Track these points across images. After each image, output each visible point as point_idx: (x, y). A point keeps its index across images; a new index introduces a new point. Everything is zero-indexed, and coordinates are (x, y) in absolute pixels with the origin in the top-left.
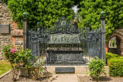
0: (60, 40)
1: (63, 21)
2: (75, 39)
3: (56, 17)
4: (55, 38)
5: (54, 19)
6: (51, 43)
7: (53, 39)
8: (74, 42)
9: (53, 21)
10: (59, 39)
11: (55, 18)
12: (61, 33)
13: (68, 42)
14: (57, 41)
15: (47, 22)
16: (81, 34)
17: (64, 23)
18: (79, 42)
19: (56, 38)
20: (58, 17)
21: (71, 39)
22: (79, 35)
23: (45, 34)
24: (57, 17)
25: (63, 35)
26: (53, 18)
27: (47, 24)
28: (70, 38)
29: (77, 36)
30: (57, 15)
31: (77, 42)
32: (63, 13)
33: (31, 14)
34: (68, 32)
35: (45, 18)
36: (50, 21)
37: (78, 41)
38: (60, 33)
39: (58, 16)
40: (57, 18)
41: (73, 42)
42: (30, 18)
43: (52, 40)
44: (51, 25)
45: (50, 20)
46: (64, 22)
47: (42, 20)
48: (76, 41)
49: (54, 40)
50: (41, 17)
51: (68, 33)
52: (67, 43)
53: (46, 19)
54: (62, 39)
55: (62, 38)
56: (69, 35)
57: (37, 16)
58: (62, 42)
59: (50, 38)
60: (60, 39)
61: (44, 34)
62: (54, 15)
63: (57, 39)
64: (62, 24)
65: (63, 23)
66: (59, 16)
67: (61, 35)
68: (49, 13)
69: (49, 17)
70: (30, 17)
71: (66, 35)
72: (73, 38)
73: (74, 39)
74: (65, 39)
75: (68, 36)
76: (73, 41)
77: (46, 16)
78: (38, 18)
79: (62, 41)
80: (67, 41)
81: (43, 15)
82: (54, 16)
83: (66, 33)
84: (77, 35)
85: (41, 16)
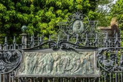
0: (47, 66)
1: (77, 22)
2: (85, 66)
3: (63, 14)
4: (35, 62)
5: (59, 18)
6: (23, 74)
7: (28, 65)
8: (84, 72)
9: (57, 22)
10: (45, 63)
11: (62, 17)
12: (51, 50)
13: (67, 73)
14: (39, 68)
15: (44, 25)
16: (103, 51)
17: (79, 27)
18: (97, 73)
19: (37, 62)
20: (69, 14)
21: (75, 64)
22: (98, 55)
23: (12, 52)
24: (65, 14)
25: (56, 54)
26: (57, 16)
27: (44, 29)
28: (73, 63)
29: (91, 57)
30: (67, 10)
31: (91, 72)
32: (78, 4)
33: (8, 9)
34: (67, 45)
35: (40, 17)
36: (50, 23)
37: (93, 69)
38: (50, 48)
39: (67, 12)
40: (67, 16)
41: (79, 72)
42: (7, 18)
43: (26, 68)
44: (52, 32)
45: (50, 21)
46: (80, 24)
47: (33, 21)
48: (87, 70)
49: (31, 66)
50: (33, 16)
51: (70, 49)
52: (65, 75)
53: (44, 19)
54: (53, 64)
55: (52, 62)
56: (71, 54)
57: (22, 12)
58: (52, 73)
59: (22, 61)
60: (47, 64)
61: (9, 52)
62: (60, 9)
63: (40, 65)
64: (75, 29)
65: (77, 26)
66: (70, 11)
67: (50, 54)
68: (49, 6)
69: (49, 13)
70: (6, 15)
71: (64, 52)
72: (82, 61)
73: (83, 63)
74: (61, 64)
75: (67, 57)
76: (80, 68)
77: (41, 12)
78: (26, 17)
79: (51, 70)
80: (65, 71)
81: (36, 11)
82: (59, 12)
83: (64, 49)
84: (93, 55)
85: (32, 13)
